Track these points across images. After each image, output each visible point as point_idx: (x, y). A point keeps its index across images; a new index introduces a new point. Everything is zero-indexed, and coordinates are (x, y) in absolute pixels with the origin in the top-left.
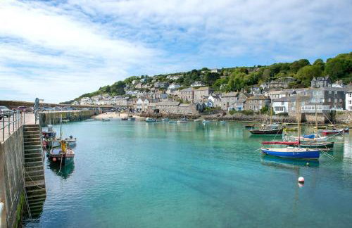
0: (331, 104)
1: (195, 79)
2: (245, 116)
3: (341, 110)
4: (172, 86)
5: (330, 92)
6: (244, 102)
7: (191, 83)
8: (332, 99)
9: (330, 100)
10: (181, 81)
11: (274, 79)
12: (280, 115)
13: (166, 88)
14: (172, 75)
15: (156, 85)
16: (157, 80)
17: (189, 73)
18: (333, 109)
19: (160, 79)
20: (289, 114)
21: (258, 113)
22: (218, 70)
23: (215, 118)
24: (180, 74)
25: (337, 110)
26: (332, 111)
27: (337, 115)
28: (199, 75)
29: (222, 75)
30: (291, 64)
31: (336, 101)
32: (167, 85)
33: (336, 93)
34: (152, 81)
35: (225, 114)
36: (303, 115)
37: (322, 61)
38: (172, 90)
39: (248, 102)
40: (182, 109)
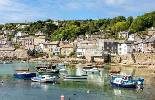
0: (109, 51)
1: (39, 29)
2: (60, 59)
3: (115, 54)
4: (19, 34)
5: (108, 43)
6: (61, 49)
7: (36, 32)
8: (110, 48)
9: (108, 48)
10: (28, 30)
11: (97, 31)
12: (80, 58)
13: (13, 36)
14: (21, 24)
15: (5, 32)
16: (7, 28)
17: (35, 23)
18: (110, 54)
19: (10, 28)
20: (86, 57)
21: (68, 57)
22: (59, 22)
23: (40, 60)
24: (28, 24)
25: (112, 55)
26: (109, 55)
27: (112, 58)
28: (43, 25)
29: (61, 26)
30: (112, 20)
31: (112, 48)
32: (15, 33)
33: (112, 43)
34: (3, 29)
35: (47, 57)
36: (93, 58)
37: (133, 18)
38: (18, 38)
39: (63, 49)
40: (17, 53)
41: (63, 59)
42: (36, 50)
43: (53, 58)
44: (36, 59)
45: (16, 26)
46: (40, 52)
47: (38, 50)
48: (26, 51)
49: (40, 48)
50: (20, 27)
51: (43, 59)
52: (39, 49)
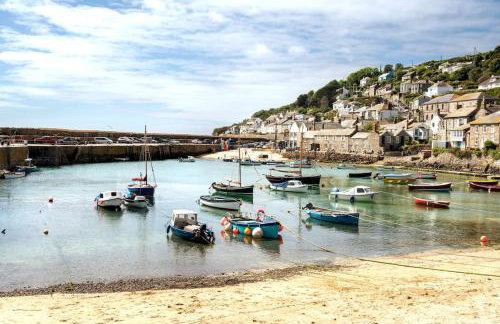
6: (466, 131)
7: (482, 81)
14: (453, 62)
15: (403, 88)
19: (422, 73)
21: (480, 155)
34: (403, 79)
35: (427, 156)
39: (473, 129)
40: (357, 143)
41: (465, 162)
42: (411, 133)
43: (438, 158)
44: (399, 159)
45: (440, 67)
46: (421, 141)
47: (416, 133)
48: (377, 138)
49: (422, 128)
50: (446, 70)
51: (413, 159)
52: (421, 131)
